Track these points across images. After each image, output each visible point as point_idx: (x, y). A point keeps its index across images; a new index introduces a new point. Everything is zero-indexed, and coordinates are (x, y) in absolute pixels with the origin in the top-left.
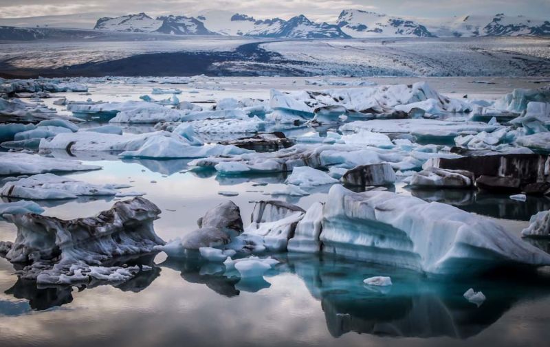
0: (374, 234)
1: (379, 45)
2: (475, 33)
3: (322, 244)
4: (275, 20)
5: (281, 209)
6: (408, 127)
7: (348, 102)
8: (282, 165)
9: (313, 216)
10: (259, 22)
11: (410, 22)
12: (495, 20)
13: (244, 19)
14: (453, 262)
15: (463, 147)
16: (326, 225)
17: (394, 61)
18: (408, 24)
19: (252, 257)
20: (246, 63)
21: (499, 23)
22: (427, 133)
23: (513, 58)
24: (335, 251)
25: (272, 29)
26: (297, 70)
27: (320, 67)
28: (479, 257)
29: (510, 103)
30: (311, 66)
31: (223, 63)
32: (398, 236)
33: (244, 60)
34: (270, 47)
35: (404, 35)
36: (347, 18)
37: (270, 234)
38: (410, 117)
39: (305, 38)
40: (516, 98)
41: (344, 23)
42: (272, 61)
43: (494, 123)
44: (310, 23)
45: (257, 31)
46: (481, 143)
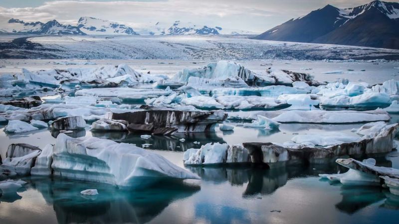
0: (86, 163)
1: (104, 39)
2: (163, 32)
3: (53, 170)
4: (37, 23)
5: (26, 149)
6: (117, 93)
7: (80, 76)
8: (29, 117)
9: (46, 153)
10: (27, 24)
11: (123, 25)
12: (175, 25)
13: (17, 22)
14: (136, 179)
15: (149, 105)
16: (55, 158)
17: (114, 49)
18: (122, 26)
19: (9, 180)
20: (18, 50)
21: (177, 26)
22: (128, 97)
23: (186, 48)
24: (61, 174)
25: (35, 29)
26: (52, 55)
27: (66, 53)
28: (151, 175)
29: (180, 77)
30: (61, 52)
31: (4, 50)
32: (100, 164)
33: (18, 48)
34: (34, 40)
35: (119, 33)
36: (83, 22)
37: (19, 164)
38: (119, 86)
39: (57, 34)
40: (184, 74)
41: (81, 26)
42: (36, 49)
43: (168, 90)
44: (60, 25)
45: (25, 30)
46: (161, 103)
